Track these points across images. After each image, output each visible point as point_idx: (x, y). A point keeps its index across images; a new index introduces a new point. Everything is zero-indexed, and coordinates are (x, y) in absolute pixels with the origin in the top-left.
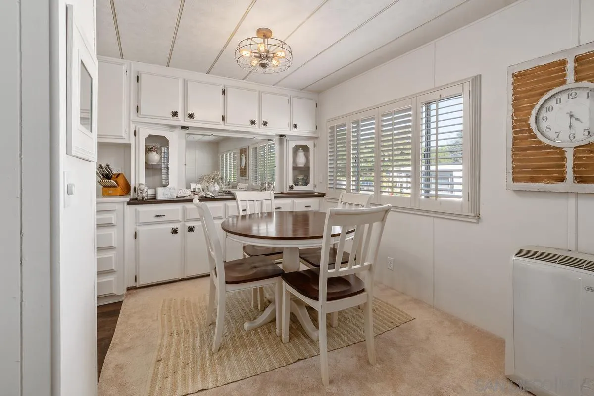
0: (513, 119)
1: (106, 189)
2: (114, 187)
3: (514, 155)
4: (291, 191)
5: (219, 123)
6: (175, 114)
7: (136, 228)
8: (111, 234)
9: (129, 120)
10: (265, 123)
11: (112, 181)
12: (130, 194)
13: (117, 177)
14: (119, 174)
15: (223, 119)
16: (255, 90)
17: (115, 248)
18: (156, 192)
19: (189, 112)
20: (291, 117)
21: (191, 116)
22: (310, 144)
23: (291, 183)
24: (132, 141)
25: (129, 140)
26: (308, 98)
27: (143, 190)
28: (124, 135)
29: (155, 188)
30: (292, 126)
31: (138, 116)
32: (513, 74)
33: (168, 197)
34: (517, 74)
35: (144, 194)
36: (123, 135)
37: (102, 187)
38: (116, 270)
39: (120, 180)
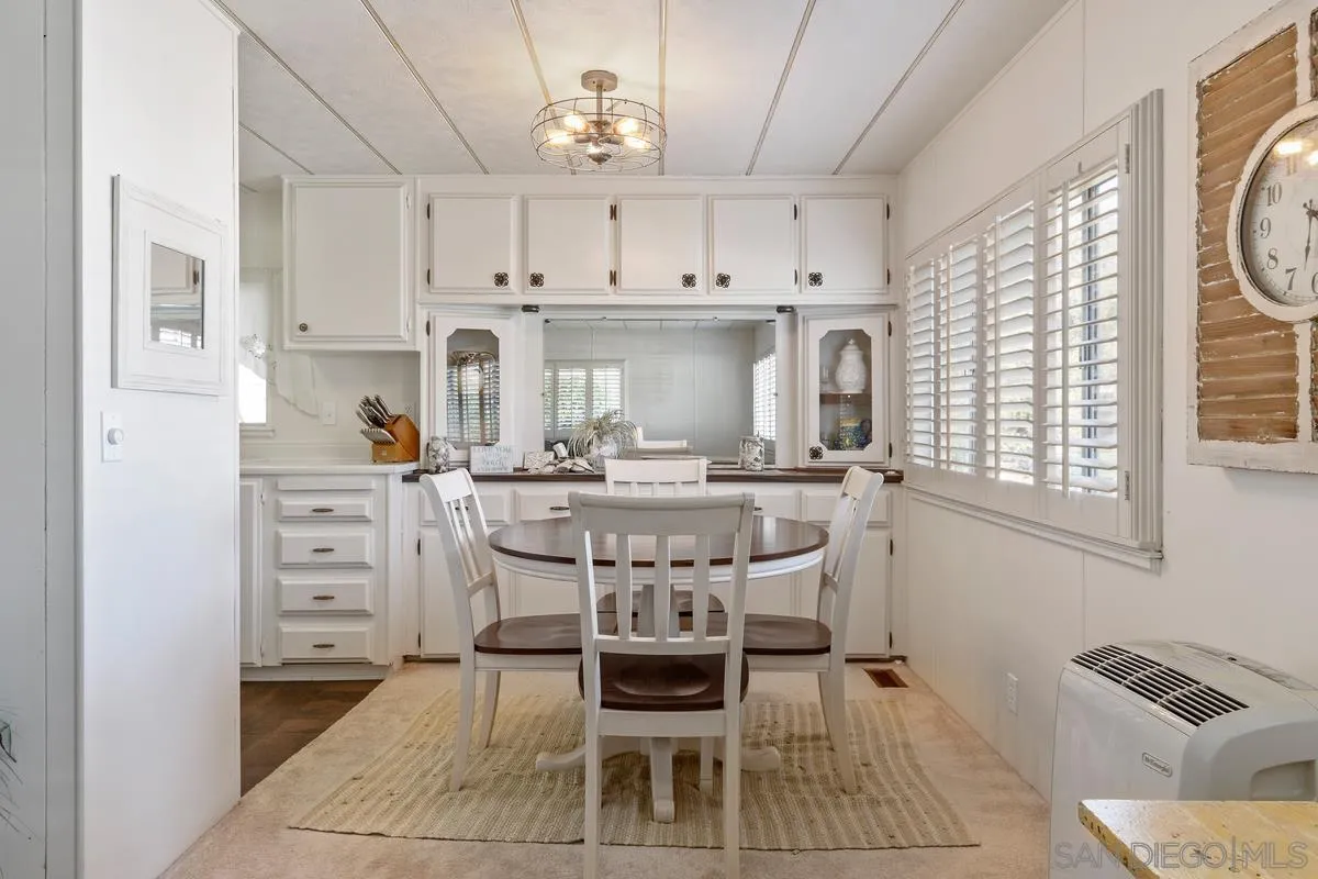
0: (1199, 232)
1: (377, 446)
2: (388, 443)
3: (1202, 350)
4: (816, 464)
5: (603, 290)
6: (501, 279)
7: (419, 533)
8: (363, 538)
9: (414, 301)
10: (723, 280)
11: (383, 431)
12: (418, 460)
13: (395, 423)
14: (400, 416)
15: (613, 278)
16: (693, 196)
17: (370, 568)
18: (469, 455)
19: (531, 272)
20: (802, 254)
21: (537, 280)
22: (873, 327)
23: (815, 442)
24: (421, 345)
25: (414, 343)
26: (859, 196)
27: (437, 451)
29: (467, 447)
30: (805, 279)
31: (429, 292)
32: (1199, 85)
33: (494, 469)
34: (1206, 83)
35: (440, 460)
36: (402, 334)
37: (371, 442)
38: (372, 612)
39: (400, 429)
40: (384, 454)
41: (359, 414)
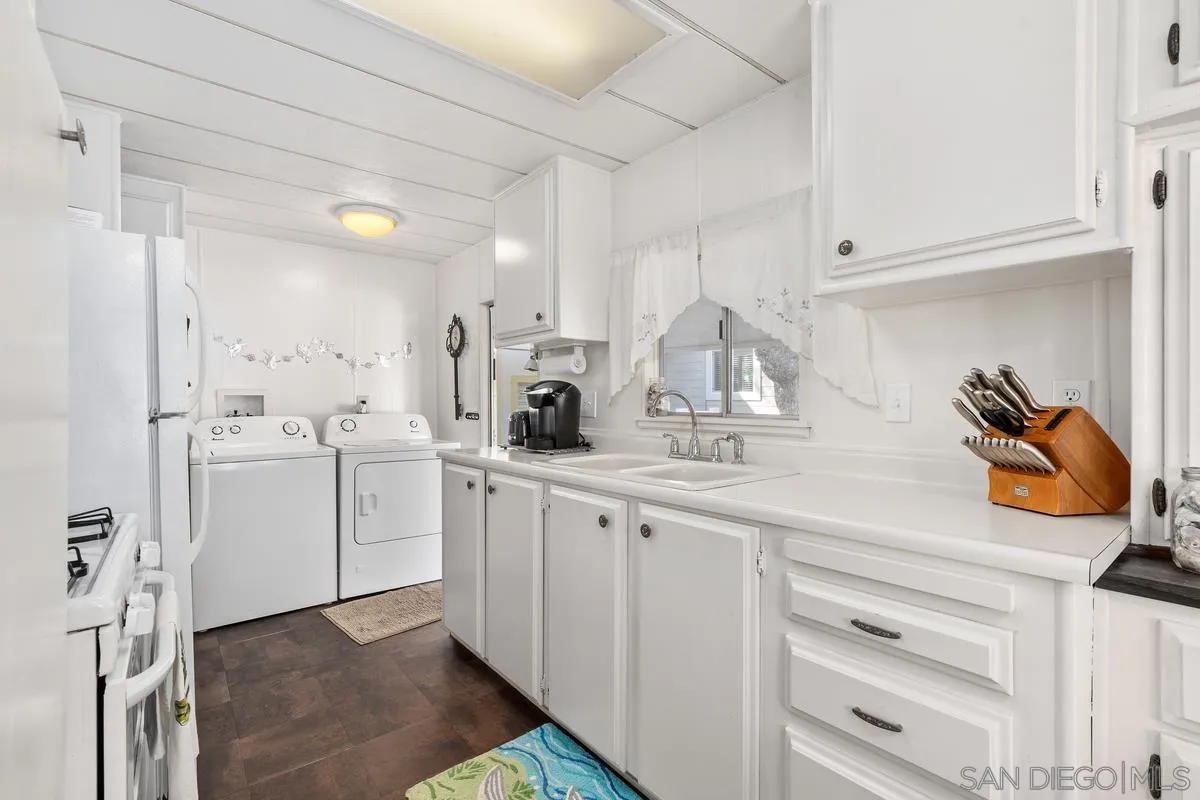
1: (1004, 475)
2: (1036, 471)
7: (1157, 737)
9: (1119, 124)
11: (1023, 445)
12: (1127, 515)
13: (1052, 425)
14: (1064, 413)
24: (1139, 233)
25: (1119, 228)
28: (1084, 211)
31: (1176, 84)
36: (1080, 215)
37: (989, 464)
39: (1071, 442)
40: (1021, 492)
41: (960, 406)
